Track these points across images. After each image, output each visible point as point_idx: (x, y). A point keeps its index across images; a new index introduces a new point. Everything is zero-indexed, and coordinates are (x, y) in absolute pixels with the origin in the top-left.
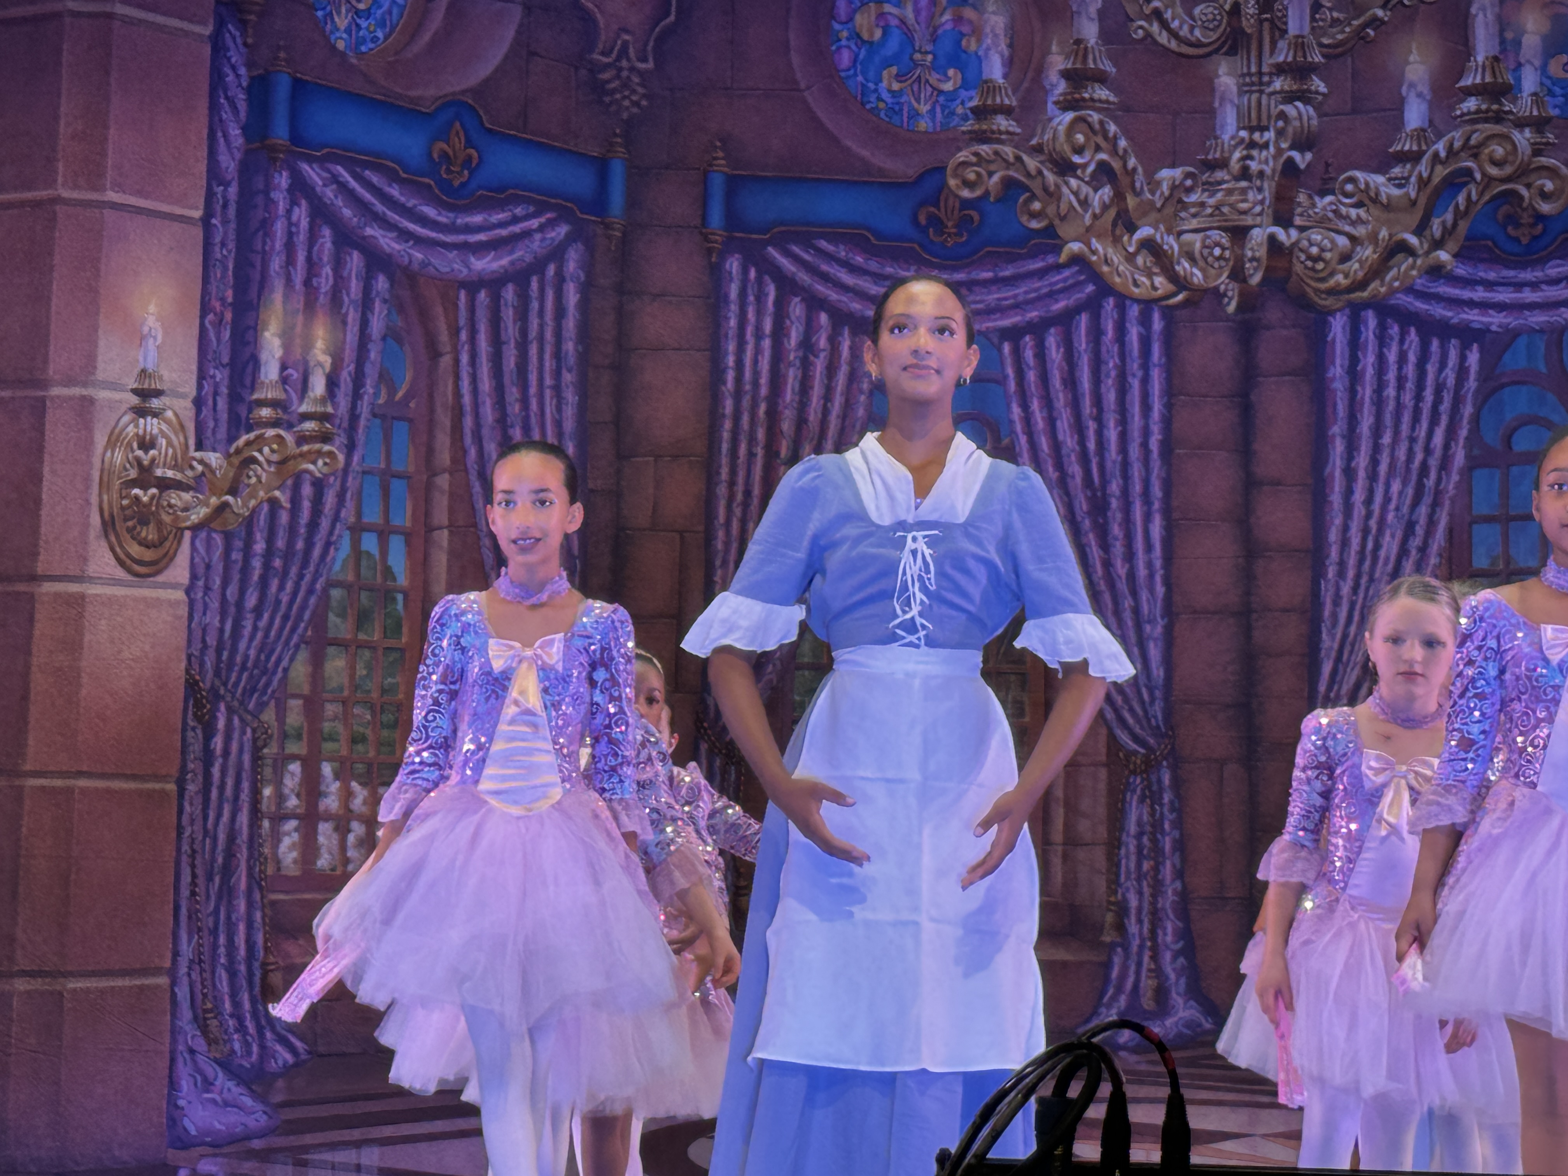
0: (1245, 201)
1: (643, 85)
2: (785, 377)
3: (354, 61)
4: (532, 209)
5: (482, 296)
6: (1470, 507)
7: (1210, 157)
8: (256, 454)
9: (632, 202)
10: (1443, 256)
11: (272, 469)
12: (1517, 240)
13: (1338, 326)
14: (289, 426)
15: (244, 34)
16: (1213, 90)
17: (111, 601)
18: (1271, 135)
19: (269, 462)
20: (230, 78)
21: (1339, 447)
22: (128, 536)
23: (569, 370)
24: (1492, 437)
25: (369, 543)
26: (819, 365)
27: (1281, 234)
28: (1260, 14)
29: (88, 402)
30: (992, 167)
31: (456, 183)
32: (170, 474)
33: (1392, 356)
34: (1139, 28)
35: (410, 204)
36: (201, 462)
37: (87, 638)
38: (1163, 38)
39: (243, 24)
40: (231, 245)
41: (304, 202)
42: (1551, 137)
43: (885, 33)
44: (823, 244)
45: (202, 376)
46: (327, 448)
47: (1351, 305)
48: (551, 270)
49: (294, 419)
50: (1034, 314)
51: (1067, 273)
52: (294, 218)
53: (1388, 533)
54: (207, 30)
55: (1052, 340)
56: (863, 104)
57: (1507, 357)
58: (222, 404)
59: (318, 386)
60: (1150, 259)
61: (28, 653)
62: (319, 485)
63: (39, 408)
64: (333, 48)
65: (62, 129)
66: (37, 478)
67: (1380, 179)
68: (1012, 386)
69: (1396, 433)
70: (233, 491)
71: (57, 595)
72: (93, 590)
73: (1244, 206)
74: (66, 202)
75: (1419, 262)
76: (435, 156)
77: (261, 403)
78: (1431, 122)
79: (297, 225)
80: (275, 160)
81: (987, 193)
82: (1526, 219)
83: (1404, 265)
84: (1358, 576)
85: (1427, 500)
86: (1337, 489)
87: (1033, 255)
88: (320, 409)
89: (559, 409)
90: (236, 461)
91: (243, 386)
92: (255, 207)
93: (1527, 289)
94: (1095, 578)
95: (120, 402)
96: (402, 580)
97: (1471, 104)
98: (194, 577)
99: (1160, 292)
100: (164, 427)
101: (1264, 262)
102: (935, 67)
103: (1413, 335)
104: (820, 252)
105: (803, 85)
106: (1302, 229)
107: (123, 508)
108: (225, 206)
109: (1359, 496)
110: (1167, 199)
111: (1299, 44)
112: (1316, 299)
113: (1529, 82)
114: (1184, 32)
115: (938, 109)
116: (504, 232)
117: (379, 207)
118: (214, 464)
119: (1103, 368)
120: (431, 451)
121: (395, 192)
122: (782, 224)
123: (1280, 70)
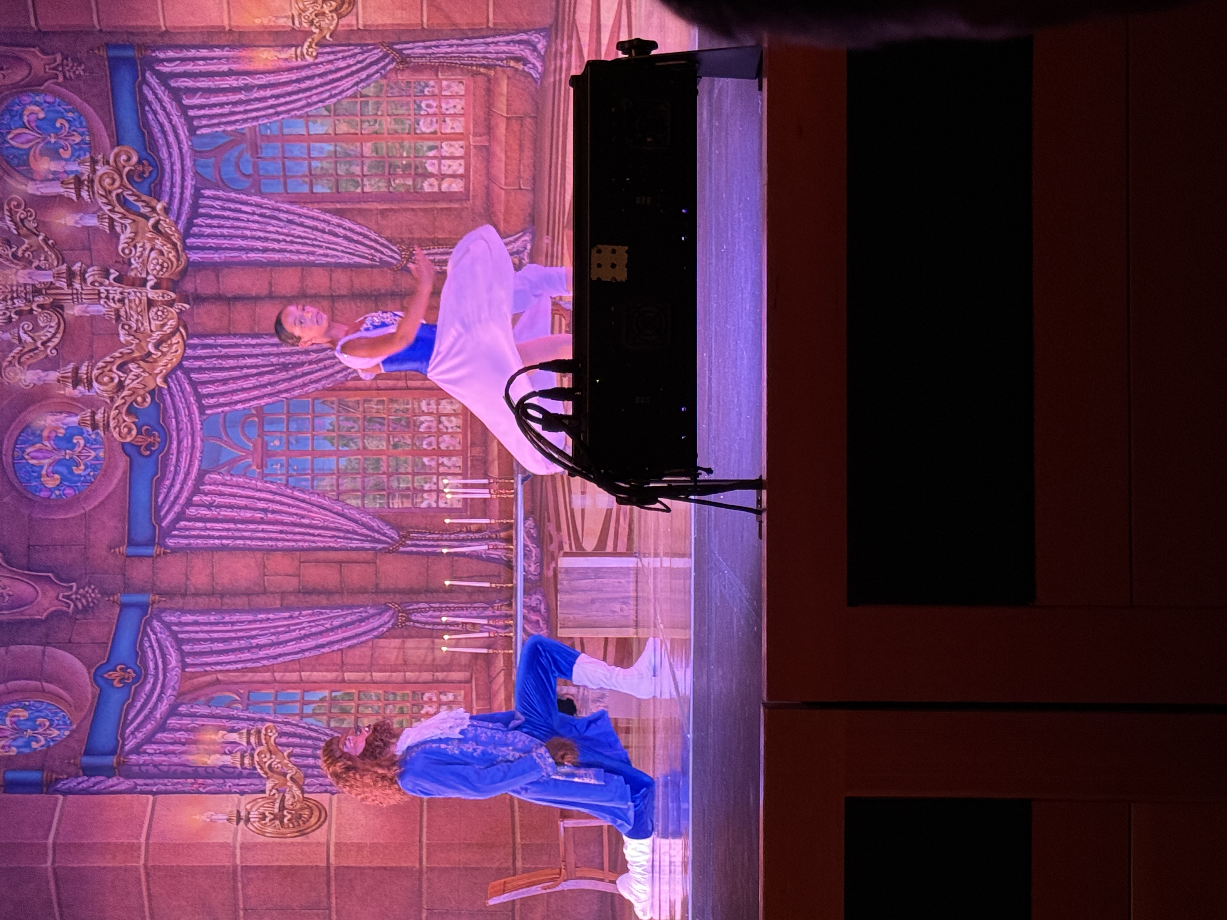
0: (135, 300)
1: (84, 588)
2: (225, 516)
3: (74, 727)
4: (146, 639)
5: (188, 660)
6: (279, 194)
7: (113, 317)
8: (267, 764)
9: (142, 591)
10: (159, 207)
11: (274, 757)
12: (151, 172)
13: (195, 256)
14: (253, 749)
15: (63, 779)
16: (81, 316)
17: (338, 831)
18: (102, 289)
19: (271, 758)
20: (84, 785)
21: (253, 256)
22: (308, 824)
23: (224, 618)
24: (246, 184)
25: (308, 710)
26: (218, 500)
27: (150, 284)
28: (42, 294)
29: (244, 846)
30: (121, 421)
31: (134, 675)
32: (277, 805)
33: (208, 231)
34: (51, 352)
35: (145, 696)
36: (271, 791)
37: (356, 841)
38: (56, 341)
39: (57, 780)
40: (166, 781)
41: (145, 747)
42: (100, 157)
43: (57, 473)
44: (160, 500)
45: (230, 792)
46: (263, 731)
47: (184, 250)
48: (175, 628)
49: (250, 748)
50: (192, 398)
51: (172, 384)
52: (152, 751)
53: (293, 232)
54: (61, 797)
55: (204, 391)
56: (92, 483)
57: (208, 177)
58: (243, 782)
59: (234, 737)
60: (164, 345)
61: (364, 868)
62: (281, 734)
63: (245, 868)
64: (69, 736)
65: (111, 865)
66: (280, 868)
67: (122, 237)
68: (227, 409)
69: (245, 228)
70: (285, 775)
71: (336, 856)
72: (333, 840)
73: (137, 301)
74: (146, 860)
75: (162, 218)
76: (121, 685)
77: (242, 764)
78: (94, 213)
79: (155, 750)
80: (124, 762)
81: (133, 423)
82: (140, 168)
83: (164, 226)
84: (313, 245)
85: (276, 213)
86: (272, 256)
87: (164, 401)
88: (245, 736)
89: (242, 622)
90: (270, 774)
91: (234, 772)
92: (147, 770)
93: (175, 168)
94: (318, 368)
95: (242, 830)
96: (326, 693)
97: (84, 194)
98: (326, 791)
99: (180, 340)
100: (254, 809)
101: (164, 291)
102: (72, 449)
103: (198, 221)
104: (164, 500)
105: (83, 511)
106: (148, 273)
107: (294, 827)
108: (147, 785)
109: (276, 246)
110: (135, 337)
111: (58, 276)
112: (181, 267)
113: (74, 167)
114: (53, 330)
115: (93, 447)
116: (157, 652)
117: (146, 712)
118: (272, 784)
119: (217, 366)
120: (263, 682)
121: (139, 705)
122: (151, 519)
123: (70, 285)
